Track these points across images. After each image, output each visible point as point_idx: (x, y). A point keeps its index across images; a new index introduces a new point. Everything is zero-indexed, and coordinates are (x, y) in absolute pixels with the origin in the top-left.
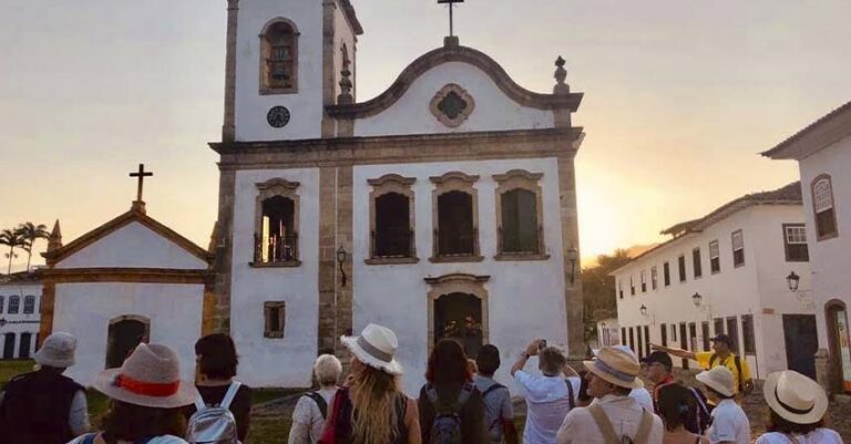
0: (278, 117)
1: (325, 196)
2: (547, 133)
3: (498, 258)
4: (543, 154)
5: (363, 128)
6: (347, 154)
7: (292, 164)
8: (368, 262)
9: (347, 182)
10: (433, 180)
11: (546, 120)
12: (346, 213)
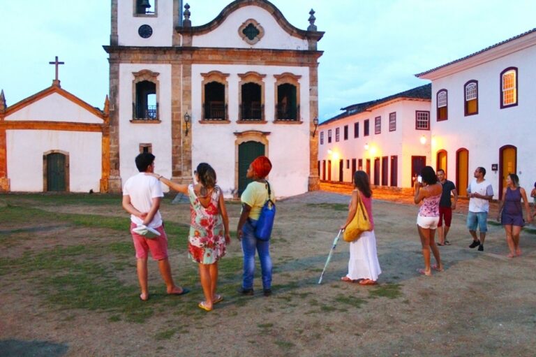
0: (145, 31)
1: (175, 82)
2: (304, 52)
3: (275, 122)
4: (302, 64)
5: (198, 41)
6: (188, 56)
7: (155, 61)
8: (200, 122)
9: (188, 74)
10: (240, 75)
11: (303, 45)
12: (187, 92)
